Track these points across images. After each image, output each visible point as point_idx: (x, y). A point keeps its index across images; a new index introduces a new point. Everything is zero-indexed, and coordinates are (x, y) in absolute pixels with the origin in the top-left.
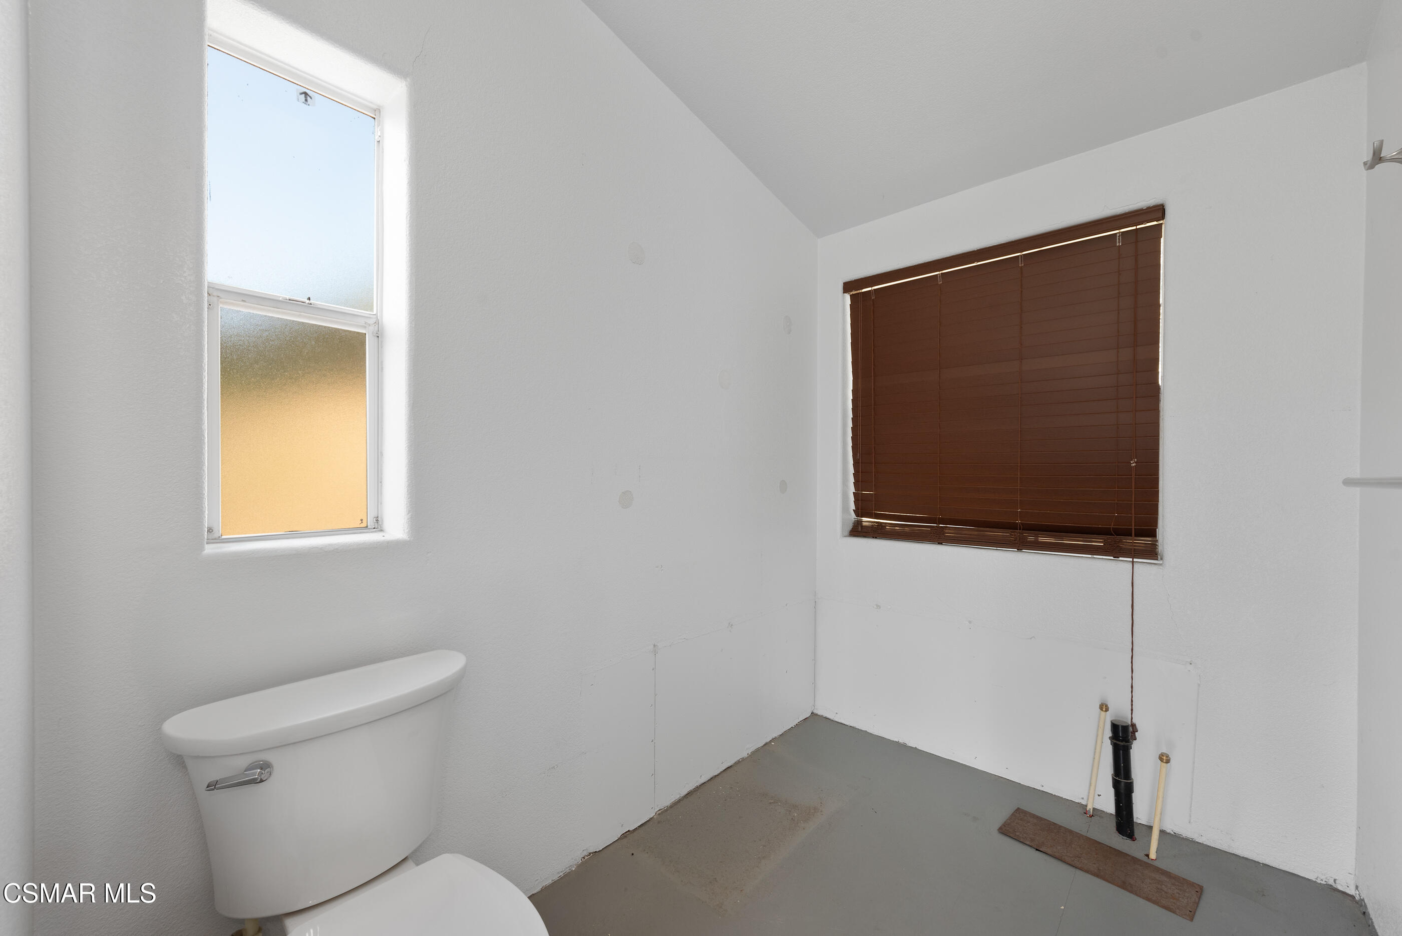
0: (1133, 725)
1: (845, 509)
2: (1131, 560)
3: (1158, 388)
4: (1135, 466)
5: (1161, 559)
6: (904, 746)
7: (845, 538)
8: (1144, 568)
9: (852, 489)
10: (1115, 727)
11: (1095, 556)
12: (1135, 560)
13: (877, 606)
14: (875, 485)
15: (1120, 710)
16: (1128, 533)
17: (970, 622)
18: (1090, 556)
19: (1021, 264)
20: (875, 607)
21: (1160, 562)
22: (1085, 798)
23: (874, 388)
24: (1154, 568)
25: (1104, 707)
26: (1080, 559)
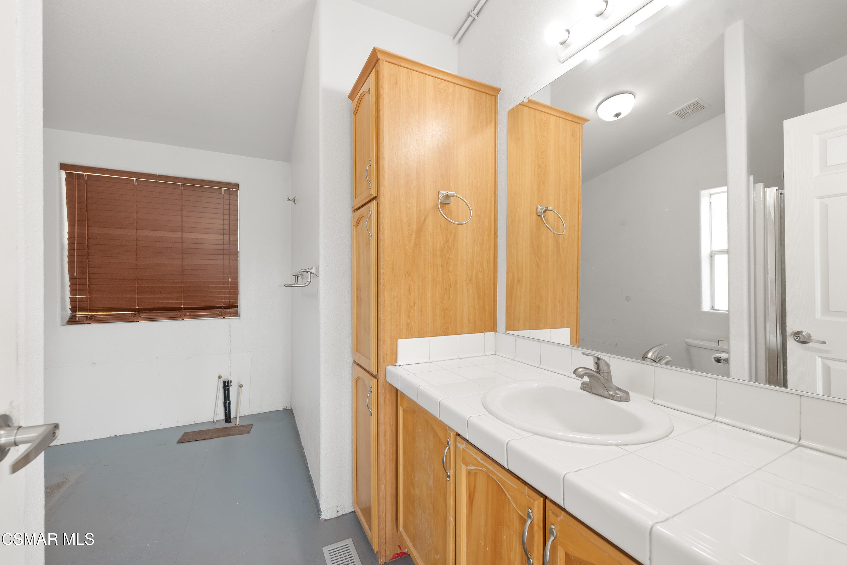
0: (231, 381)
1: (63, 308)
2: (229, 318)
3: (238, 252)
4: (231, 281)
5: (240, 316)
6: (116, 437)
7: (63, 326)
8: (234, 320)
9: (68, 295)
10: (224, 383)
11: (216, 318)
12: (231, 318)
13: (93, 363)
14: (89, 292)
15: (226, 377)
16: (228, 307)
17: (157, 358)
18: (214, 318)
19: (182, 188)
20: (91, 364)
21: (239, 317)
22: (213, 418)
23: (87, 234)
24: (237, 319)
25: (220, 377)
26: (210, 320)
